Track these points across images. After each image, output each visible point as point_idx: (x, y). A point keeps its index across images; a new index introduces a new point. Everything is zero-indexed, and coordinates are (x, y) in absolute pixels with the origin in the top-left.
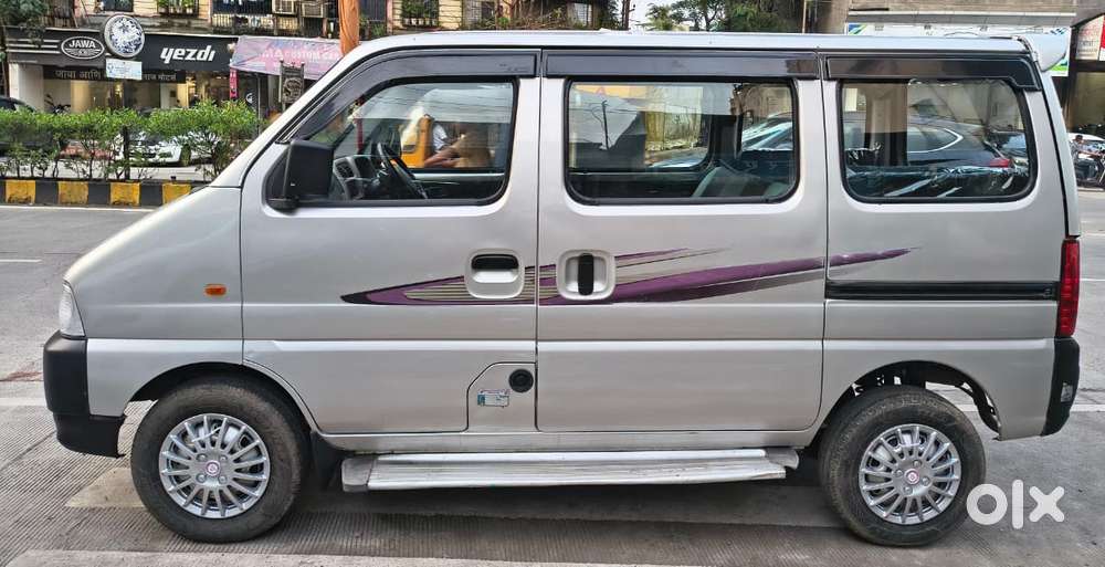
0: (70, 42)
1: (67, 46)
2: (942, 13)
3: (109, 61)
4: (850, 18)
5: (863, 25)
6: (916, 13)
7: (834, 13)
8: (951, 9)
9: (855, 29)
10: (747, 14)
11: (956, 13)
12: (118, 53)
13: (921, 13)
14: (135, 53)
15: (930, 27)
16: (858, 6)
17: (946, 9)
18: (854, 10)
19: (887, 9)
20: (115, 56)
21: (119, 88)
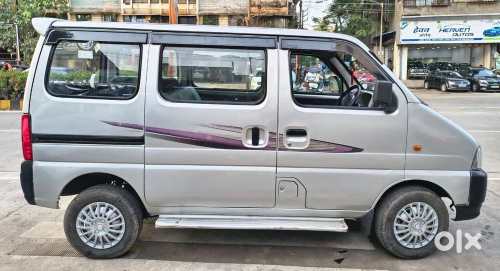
0: (67, 44)
1: (65, 45)
3: (79, 51)
4: (403, 20)
5: (409, 23)
6: (433, 16)
7: (396, 17)
8: (450, 14)
9: (405, 24)
10: (356, 20)
11: (452, 15)
12: (83, 48)
13: (435, 16)
14: (89, 48)
15: (440, 22)
16: (406, 14)
17: (447, 14)
18: (404, 16)
19: (420, 15)
20: (82, 49)
21: (88, 62)
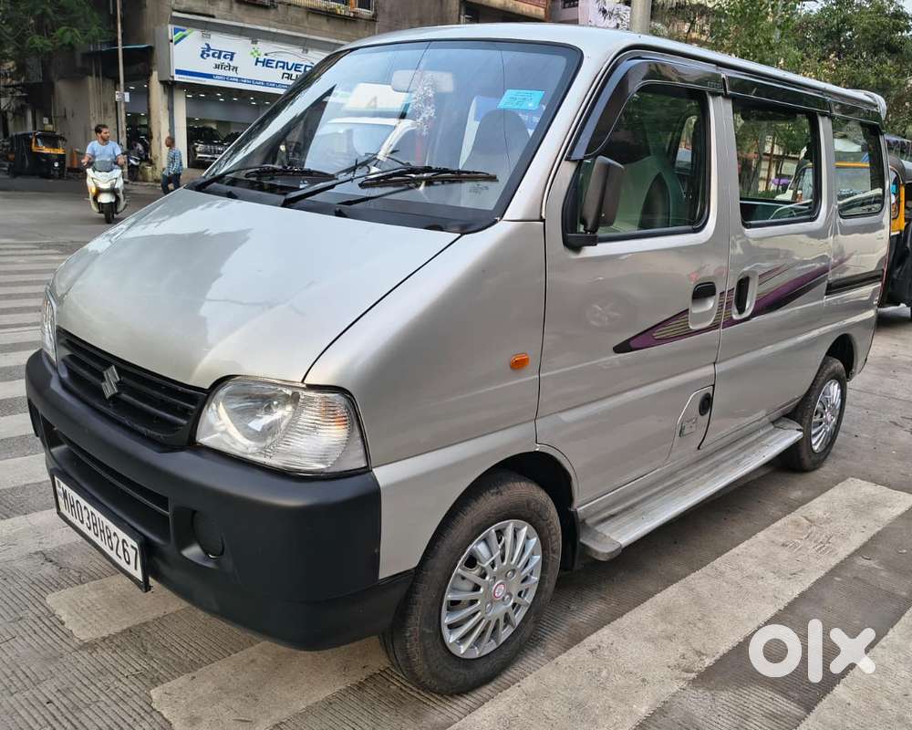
2: (267, 29)
4: (176, 21)
5: (188, 31)
6: (241, 25)
8: (275, 26)
9: (181, 34)
11: (279, 31)
13: (247, 26)
15: (256, 43)
16: (183, 7)
17: (270, 26)
18: (179, 11)
19: (213, 17)
